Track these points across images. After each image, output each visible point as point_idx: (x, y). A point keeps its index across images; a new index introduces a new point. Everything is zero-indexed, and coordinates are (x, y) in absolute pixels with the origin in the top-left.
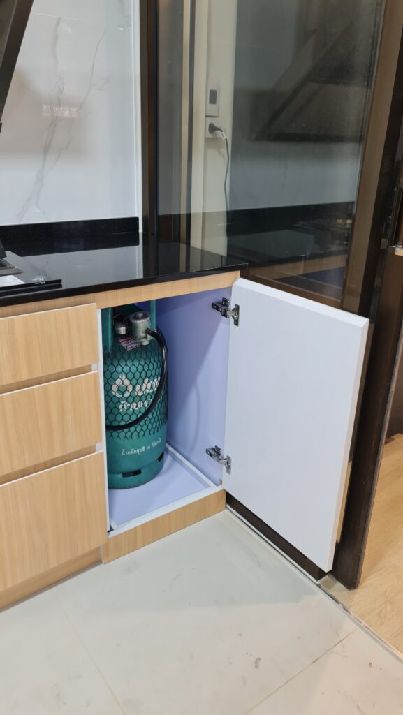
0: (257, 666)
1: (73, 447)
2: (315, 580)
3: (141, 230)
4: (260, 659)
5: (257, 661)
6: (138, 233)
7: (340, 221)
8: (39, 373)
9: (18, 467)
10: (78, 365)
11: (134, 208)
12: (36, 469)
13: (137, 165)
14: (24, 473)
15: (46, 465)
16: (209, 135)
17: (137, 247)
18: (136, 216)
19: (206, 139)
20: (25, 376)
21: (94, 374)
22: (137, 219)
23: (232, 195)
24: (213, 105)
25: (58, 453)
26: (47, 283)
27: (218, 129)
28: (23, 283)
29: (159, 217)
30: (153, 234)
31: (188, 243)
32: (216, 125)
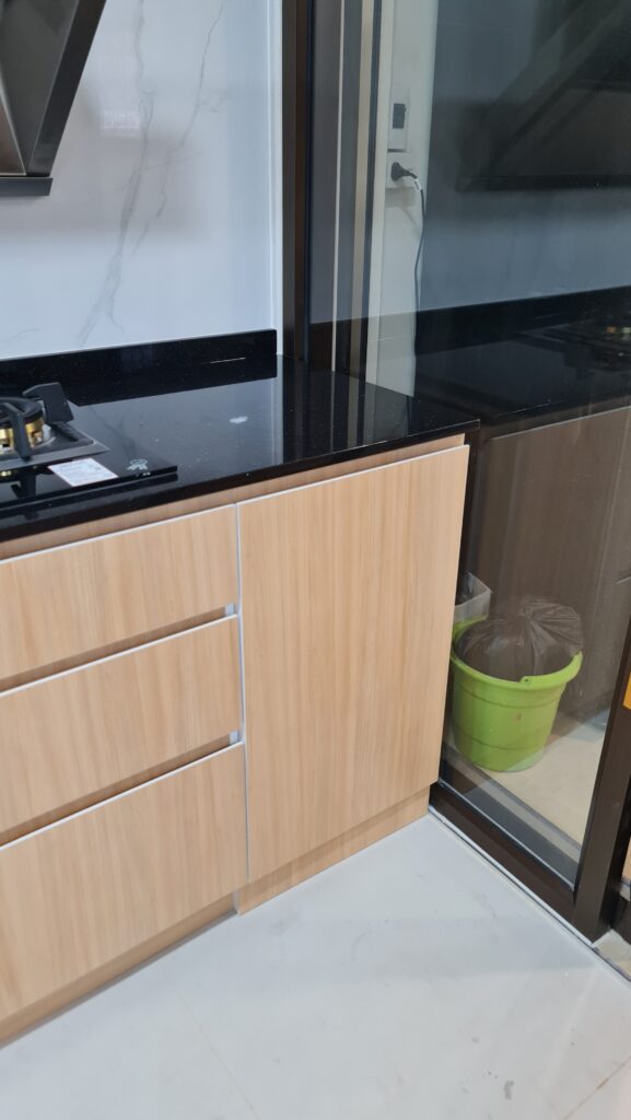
0: (508, 1095)
1: (197, 740)
2: (589, 942)
3: (280, 351)
4: (512, 1083)
5: (508, 1086)
6: (276, 356)
7: (612, 330)
8: (142, 628)
9: (108, 781)
10: (205, 609)
11: (270, 316)
12: (136, 781)
13: (274, 241)
14: (117, 790)
15: (152, 775)
16: (392, 185)
17: (272, 379)
18: (272, 327)
19: (389, 191)
20: (120, 635)
21: (230, 620)
22: (273, 333)
23: (425, 283)
24: (398, 131)
25: (172, 754)
26: (153, 473)
27: (407, 173)
28: (114, 476)
29: (312, 327)
30: (302, 359)
31: (362, 376)
32: (405, 166)
